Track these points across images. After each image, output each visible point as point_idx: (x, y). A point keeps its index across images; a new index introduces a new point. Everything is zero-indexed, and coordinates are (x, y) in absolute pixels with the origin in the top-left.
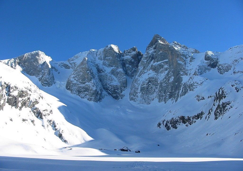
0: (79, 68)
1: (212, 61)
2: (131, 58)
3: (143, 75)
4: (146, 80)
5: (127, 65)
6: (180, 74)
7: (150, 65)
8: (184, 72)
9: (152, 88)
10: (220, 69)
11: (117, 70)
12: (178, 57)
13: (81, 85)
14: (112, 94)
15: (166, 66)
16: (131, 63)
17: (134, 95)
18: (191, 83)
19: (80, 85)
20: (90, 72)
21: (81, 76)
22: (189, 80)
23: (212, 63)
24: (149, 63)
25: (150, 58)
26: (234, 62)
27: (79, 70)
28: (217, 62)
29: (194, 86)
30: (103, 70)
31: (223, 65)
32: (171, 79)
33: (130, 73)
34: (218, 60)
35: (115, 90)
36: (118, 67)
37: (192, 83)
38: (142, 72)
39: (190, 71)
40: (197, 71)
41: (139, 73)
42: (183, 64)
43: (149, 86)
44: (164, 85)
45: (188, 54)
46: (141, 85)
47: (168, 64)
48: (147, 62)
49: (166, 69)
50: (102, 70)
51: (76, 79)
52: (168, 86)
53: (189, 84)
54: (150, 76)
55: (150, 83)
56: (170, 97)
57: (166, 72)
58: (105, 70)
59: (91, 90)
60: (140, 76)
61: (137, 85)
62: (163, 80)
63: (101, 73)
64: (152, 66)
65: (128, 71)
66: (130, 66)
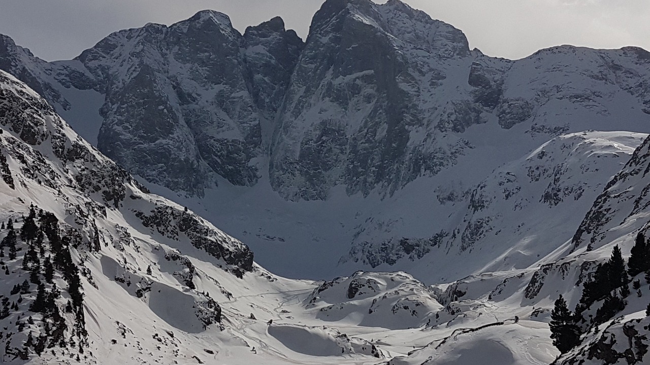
0: (134, 95)
1: (487, 88)
2: (268, 54)
3: (305, 111)
4: (315, 130)
5: (260, 76)
6: (402, 120)
7: (325, 82)
8: (414, 115)
9: (330, 150)
10: (504, 112)
11: (233, 95)
12: (400, 72)
13: (146, 145)
14: (223, 163)
15: (369, 90)
16: (268, 68)
17: (283, 169)
18: (429, 151)
19: (142, 144)
20: (166, 107)
21: (141, 119)
22: (425, 140)
23: (486, 94)
24: (321, 78)
25: (323, 60)
26: (539, 95)
27: (134, 99)
28: (500, 92)
29: (435, 160)
30: (194, 95)
31: (512, 102)
32: (380, 130)
33: (267, 100)
34: (503, 87)
35: (229, 152)
36: (233, 86)
37: (431, 150)
38: (301, 104)
39: (429, 114)
40: (445, 117)
41: (293, 105)
42: (412, 93)
43: (322, 146)
44: (362, 146)
45: (428, 61)
46: (302, 143)
47: (375, 83)
48: (315, 72)
49: (368, 99)
50: (190, 95)
51: (127, 128)
52: (373, 148)
53: (423, 151)
54: (325, 116)
55: (324, 138)
56: (379, 177)
57: (370, 107)
58: (199, 95)
59: (174, 160)
60: (297, 113)
61: (291, 142)
62: (360, 131)
63: (189, 103)
64: (330, 84)
65: (262, 95)
66: (266, 79)
